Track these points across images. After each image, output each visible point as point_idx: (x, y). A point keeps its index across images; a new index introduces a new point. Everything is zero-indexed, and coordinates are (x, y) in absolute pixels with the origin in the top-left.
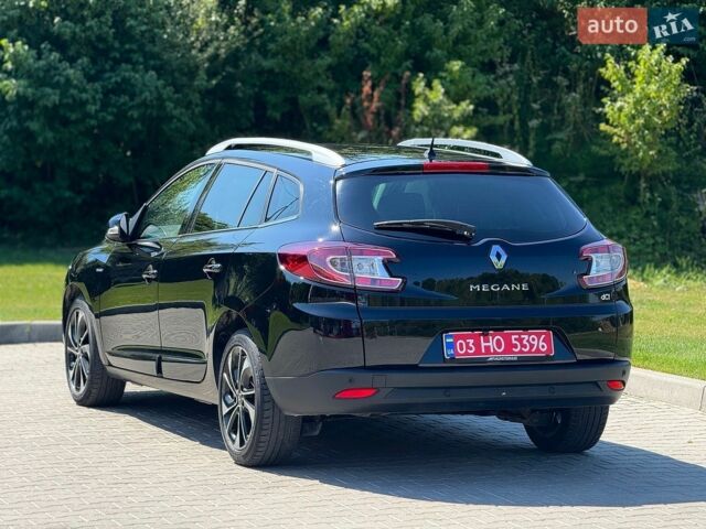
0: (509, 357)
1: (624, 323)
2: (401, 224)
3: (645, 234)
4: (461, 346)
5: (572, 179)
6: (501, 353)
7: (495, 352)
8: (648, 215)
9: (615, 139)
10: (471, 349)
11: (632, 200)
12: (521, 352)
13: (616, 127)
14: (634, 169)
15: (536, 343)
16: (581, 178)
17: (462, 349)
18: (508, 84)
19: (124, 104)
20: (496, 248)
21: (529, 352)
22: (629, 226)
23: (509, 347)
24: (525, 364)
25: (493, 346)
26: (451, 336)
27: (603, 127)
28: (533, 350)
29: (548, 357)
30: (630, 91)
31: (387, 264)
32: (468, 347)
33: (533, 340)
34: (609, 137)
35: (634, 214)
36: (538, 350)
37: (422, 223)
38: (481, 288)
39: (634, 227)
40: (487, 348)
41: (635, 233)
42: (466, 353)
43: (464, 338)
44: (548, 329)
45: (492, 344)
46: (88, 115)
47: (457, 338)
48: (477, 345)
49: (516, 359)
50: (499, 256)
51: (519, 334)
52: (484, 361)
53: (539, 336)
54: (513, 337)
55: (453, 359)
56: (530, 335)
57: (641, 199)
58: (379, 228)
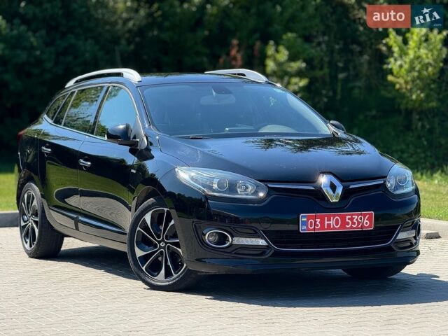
3: (419, 151)
5: (368, 113)
8: (419, 137)
9: (397, 86)
11: (408, 128)
13: (398, 78)
14: (410, 106)
16: (374, 112)
18: (321, 50)
22: (408, 145)
27: (390, 78)
30: (406, 54)
34: (393, 84)
35: (410, 137)
39: (411, 146)
41: (411, 150)
57: (414, 127)
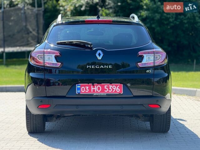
0: (102, 94)
1: (163, 82)
2: (65, 42)
4: (83, 89)
6: (99, 92)
7: (97, 92)
10: (87, 90)
12: (108, 92)
15: (116, 89)
17: (83, 90)
19: (183, 18)
20: (99, 51)
21: (112, 92)
23: (103, 90)
24: (109, 97)
25: (96, 89)
26: (79, 85)
28: (114, 91)
29: (120, 94)
31: (56, 57)
32: (86, 90)
33: (114, 87)
36: (116, 91)
37: (72, 42)
38: (91, 67)
40: (94, 90)
42: (85, 92)
43: (85, 86)
44: (121, 83)
45: (96, 88)
46: (170, 22)
47: (82, 86)
48: (90, 89)
49: (105, 94)
50: (99, 55)
51: (108, 85)
52: (92, 95)
53: (116, 86)
54: (105, 86)
55: (79, 94)
56: (112, 85)
58: (58, 44)
